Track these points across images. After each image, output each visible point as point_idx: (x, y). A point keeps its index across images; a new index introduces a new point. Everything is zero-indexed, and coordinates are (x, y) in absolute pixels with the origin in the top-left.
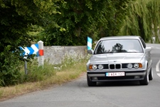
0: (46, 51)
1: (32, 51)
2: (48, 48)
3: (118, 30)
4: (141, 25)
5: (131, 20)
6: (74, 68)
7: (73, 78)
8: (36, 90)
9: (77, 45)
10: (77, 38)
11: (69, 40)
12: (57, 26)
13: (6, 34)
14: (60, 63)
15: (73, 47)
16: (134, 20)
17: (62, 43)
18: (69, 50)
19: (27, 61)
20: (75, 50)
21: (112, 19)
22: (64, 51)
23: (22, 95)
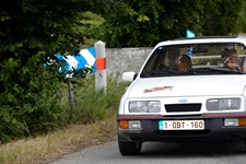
0: (113, 58)
1: (83, 61)
2: (116, 52)
8: (90, 144)
12: (132, 12)
13: (31, 30)
19: (73, 82)
22: (145, 57)
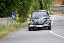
3: (29, 8)
4: (41, 5)
5: (36, 3)
6: (5, 30)
7: (4, 35)
15: (4, 18)
16: (38, 3)
20: (6, 20)
21: (25, 2)
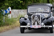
9: (23, 9)
10: (23, 6)
11: (20, 7)
14: (17, 17)
17: (17, 8)
18: (20, 11)
22: (18, 12)
23: (4, 31)
